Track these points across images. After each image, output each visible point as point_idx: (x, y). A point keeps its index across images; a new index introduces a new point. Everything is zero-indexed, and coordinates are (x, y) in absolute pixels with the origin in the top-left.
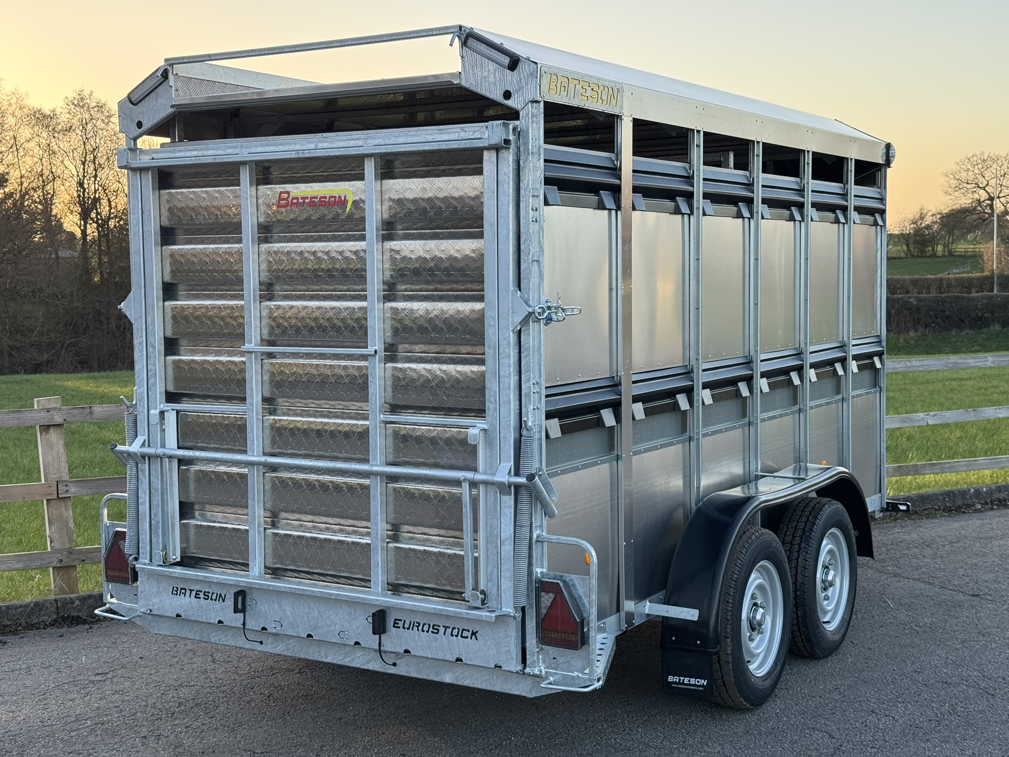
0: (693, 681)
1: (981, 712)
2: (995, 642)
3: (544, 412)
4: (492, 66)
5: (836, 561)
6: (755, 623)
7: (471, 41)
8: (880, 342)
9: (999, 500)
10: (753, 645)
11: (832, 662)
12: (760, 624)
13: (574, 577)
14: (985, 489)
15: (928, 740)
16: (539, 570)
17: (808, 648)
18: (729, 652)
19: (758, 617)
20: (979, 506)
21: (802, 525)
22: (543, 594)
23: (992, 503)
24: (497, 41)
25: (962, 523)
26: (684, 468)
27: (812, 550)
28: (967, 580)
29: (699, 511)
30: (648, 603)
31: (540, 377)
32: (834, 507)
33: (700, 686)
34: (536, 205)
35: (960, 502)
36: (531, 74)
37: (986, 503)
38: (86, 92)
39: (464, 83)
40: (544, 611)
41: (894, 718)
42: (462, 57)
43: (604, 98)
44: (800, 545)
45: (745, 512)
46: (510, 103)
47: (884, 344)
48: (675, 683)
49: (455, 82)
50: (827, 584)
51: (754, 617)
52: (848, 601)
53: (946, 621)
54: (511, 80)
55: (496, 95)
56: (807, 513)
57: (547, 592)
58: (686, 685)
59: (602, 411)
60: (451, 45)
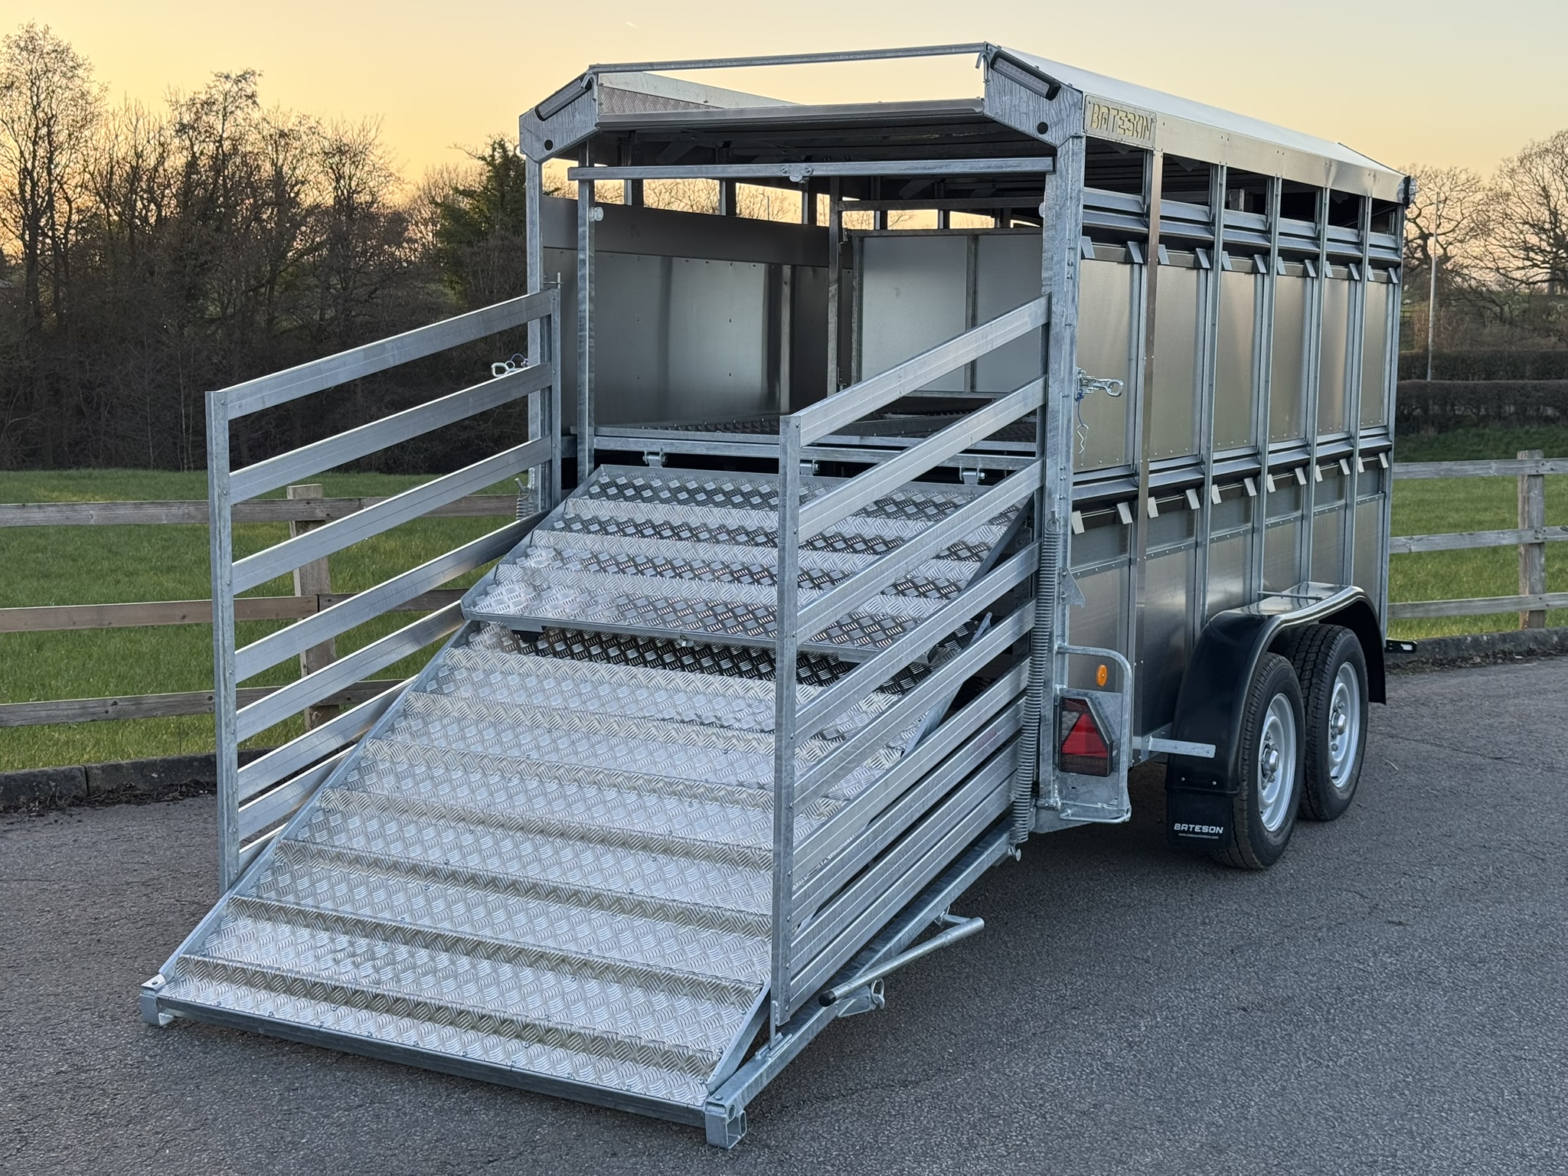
0: (1205, 829)
1: (1532, 876)
2: (1534, 806)
3: (1071, 503)
4: (1025, 93)
5: (1346, 703)
6: (1267, 767)
7: (1001, 64)
8: (1387, 434)
9: (1504, 652)
10: (1264, 793)
11: (1338, 826)
12: (1273, 769)
13: (1099, 694)
14: (1485, 638)
15: (1477, 901)
16: (1058, 687)
17: (1314, 806)
18: (1245, 798)
19: (1272, 761)
20: (1479, 660)
21: (1312, 657)
22: (1064, 713)
23: (1494, 655)
24: (1032, 64)
25: (1460, 679)
26: (1188, 580)
27: (1325, 687)
28: (1484, 742)
29: (1206, 634)
30: (1151, 739)
31: (1068, 460)
32: (1346, 637)
33: (1215, 834)
34: (1072, 260)
35: (1453, 654)
36: (1075, 105)
37: (1487, 656)
38: (39, 28)
39: (988, 112)
40: (1065, 733)
41: (1431, 880)
42: (987, 81)
43: (1139, 130)
44: (1310, 680)
45: (1266, 632)
46: (1046, 137)
47: (1392, 436)
48: (1184, 831)
49: (978, 110)
50: (1336, 731)
51: (1267, 762)
52: (1357, 753)
53: (1468, 785)
54: (1048, 111)
55: (1029, 127)
56: (1318, 643)
57: (1071, 711)
58: (1197, 833)
59: (1119, 505)
60: (977, 67)
